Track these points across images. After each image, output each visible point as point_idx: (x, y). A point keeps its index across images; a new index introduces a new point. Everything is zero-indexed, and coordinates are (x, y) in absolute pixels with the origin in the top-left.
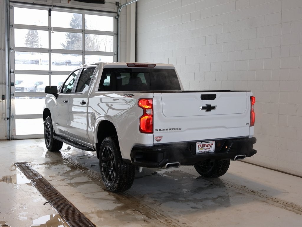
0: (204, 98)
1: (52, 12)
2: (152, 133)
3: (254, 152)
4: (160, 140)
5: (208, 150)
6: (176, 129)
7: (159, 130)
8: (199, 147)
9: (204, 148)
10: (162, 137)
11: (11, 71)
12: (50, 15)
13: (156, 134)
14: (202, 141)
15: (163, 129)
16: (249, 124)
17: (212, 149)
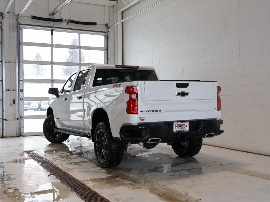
0: (178, 86)
1: (53, 32)
2: (137, 114)
3: (222, 132)
4: (143, 120)
5: (183, 129)
6: (156, 111)
7: (143, 112)
8: (176, 126)
9: (180, 127)
10: (145, 117)
11: (21, 80)
12: (52, 34)
13: (140, 114)
14: (178, 121)
15: (146, 111)
16: (217, 109)
17: (187, 129)
